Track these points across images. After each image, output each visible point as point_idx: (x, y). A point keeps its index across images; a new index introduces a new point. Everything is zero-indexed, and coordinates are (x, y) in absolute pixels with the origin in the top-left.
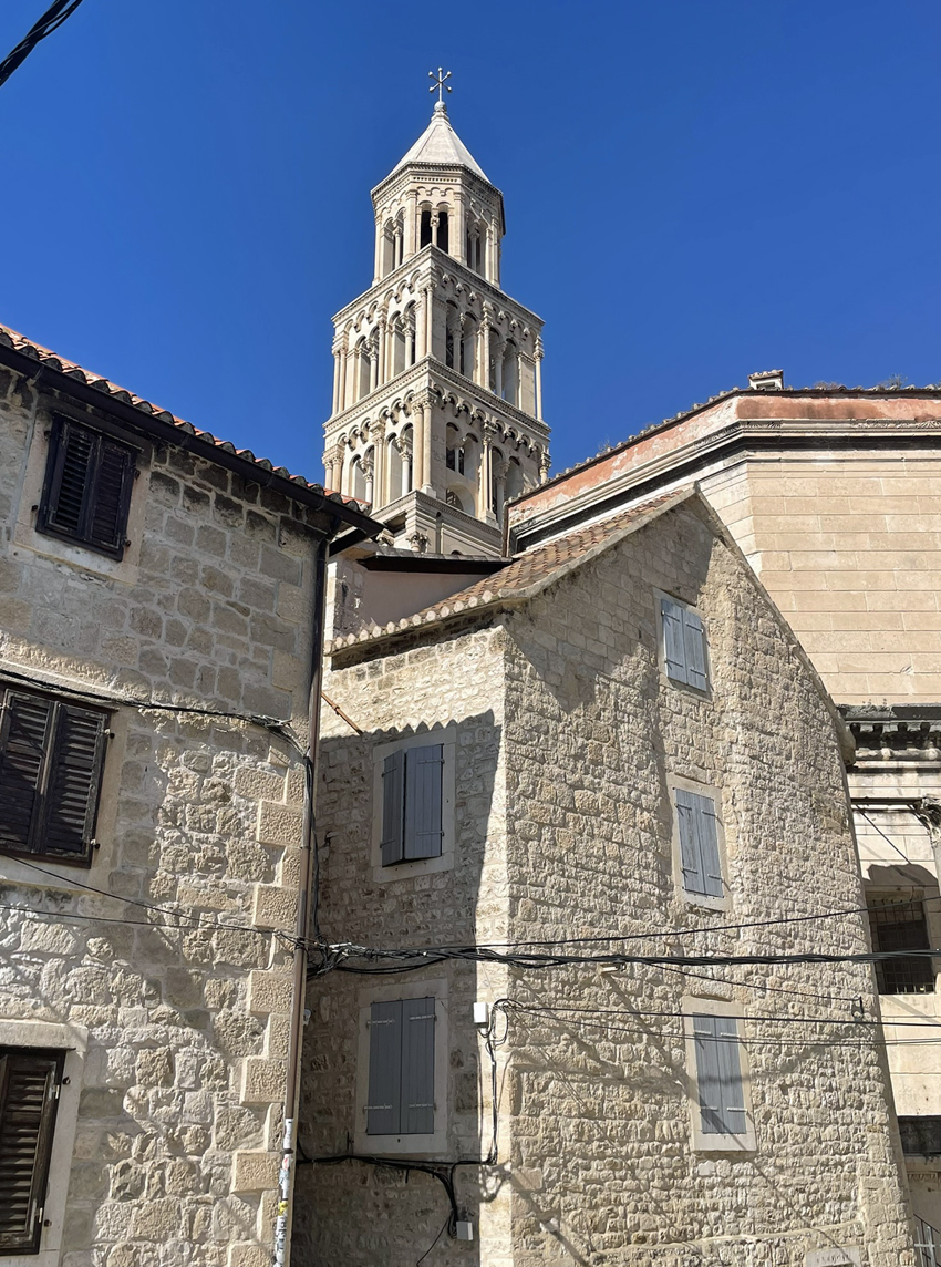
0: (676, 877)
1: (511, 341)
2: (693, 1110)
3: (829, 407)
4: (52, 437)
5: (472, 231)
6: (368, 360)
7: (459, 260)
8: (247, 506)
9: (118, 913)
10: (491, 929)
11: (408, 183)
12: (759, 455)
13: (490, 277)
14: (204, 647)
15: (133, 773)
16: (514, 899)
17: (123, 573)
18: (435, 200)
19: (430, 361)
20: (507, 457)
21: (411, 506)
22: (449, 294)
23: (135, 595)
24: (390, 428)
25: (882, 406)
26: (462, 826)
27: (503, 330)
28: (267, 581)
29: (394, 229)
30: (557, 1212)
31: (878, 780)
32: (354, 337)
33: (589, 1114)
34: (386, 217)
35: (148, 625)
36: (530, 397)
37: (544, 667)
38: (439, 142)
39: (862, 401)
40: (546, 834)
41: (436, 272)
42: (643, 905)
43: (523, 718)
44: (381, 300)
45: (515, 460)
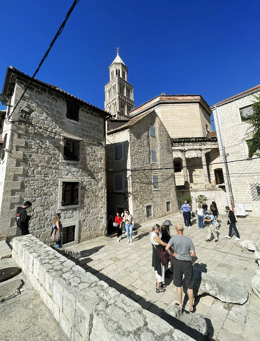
0: (151, 160)
1: (129, 89)
2: (153, 186)
3: (171, 98)
4: (67, 104)
5: (123, 73)
6: (110, 93)
7: (121, 77)
8: (94, 113)
9: (83, 166)
10: (129, 167)
11: (114, 66)
12: (162, 105)
13: (126, 80)
14: (90, 132)
15: (83, 149)
16: (131, 163)
17: (79, 123)
18: (118, 68)
19: (118, 92)
20: (129, 106)
21: (116, 113)
22: (120, 83)
23: (81, 126)
24: (113, 102)
25: (178, 97)
26: (124, 155)
27: (128, 88)
28: (98, 124)
29: (112, 73)
30: (137, 198)
31: (176, 147)
32: (108, 89)
33: (141, 187)
34: (111, 71)
35: (83, 130)
36: (132, 98)
37: (134, 134)
38: (118, 59)
39: (176, 97)
40: (135, 155)
41: (119, 79)
42: (147, 163)
43: (132, 141)
44: (111, 84)
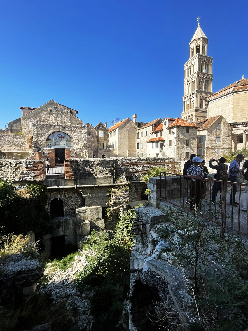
0: (217, 141)
2: (216, 153)
3: (243, 87)
4: (186, 129)
5: (203, 47)
6: (189, 70)
7: (201, 54)
10: (205, 146)
11: (194, 42)
12: (235, 93)
13: (206, 54)
15: (190, 142)
16: (207, 144)
17: (189, 134)
18: (198, 44)
19: (198, 72)
20: (207, 81)
21: (195, 92)
22: (200, 60)
24: (192, 81)
26: (204, 141)
27: (207, 62)
29: (192, 49)
30: (208, 158)
31: (239, 128)
32: (187, 67)
34: (191, 48)
36: (211, 72)
37: (209, 132)
40: (209, 141)
41: (198, 57)
43: (208, 135)
44: (191, 62)
45: (208, 81)
